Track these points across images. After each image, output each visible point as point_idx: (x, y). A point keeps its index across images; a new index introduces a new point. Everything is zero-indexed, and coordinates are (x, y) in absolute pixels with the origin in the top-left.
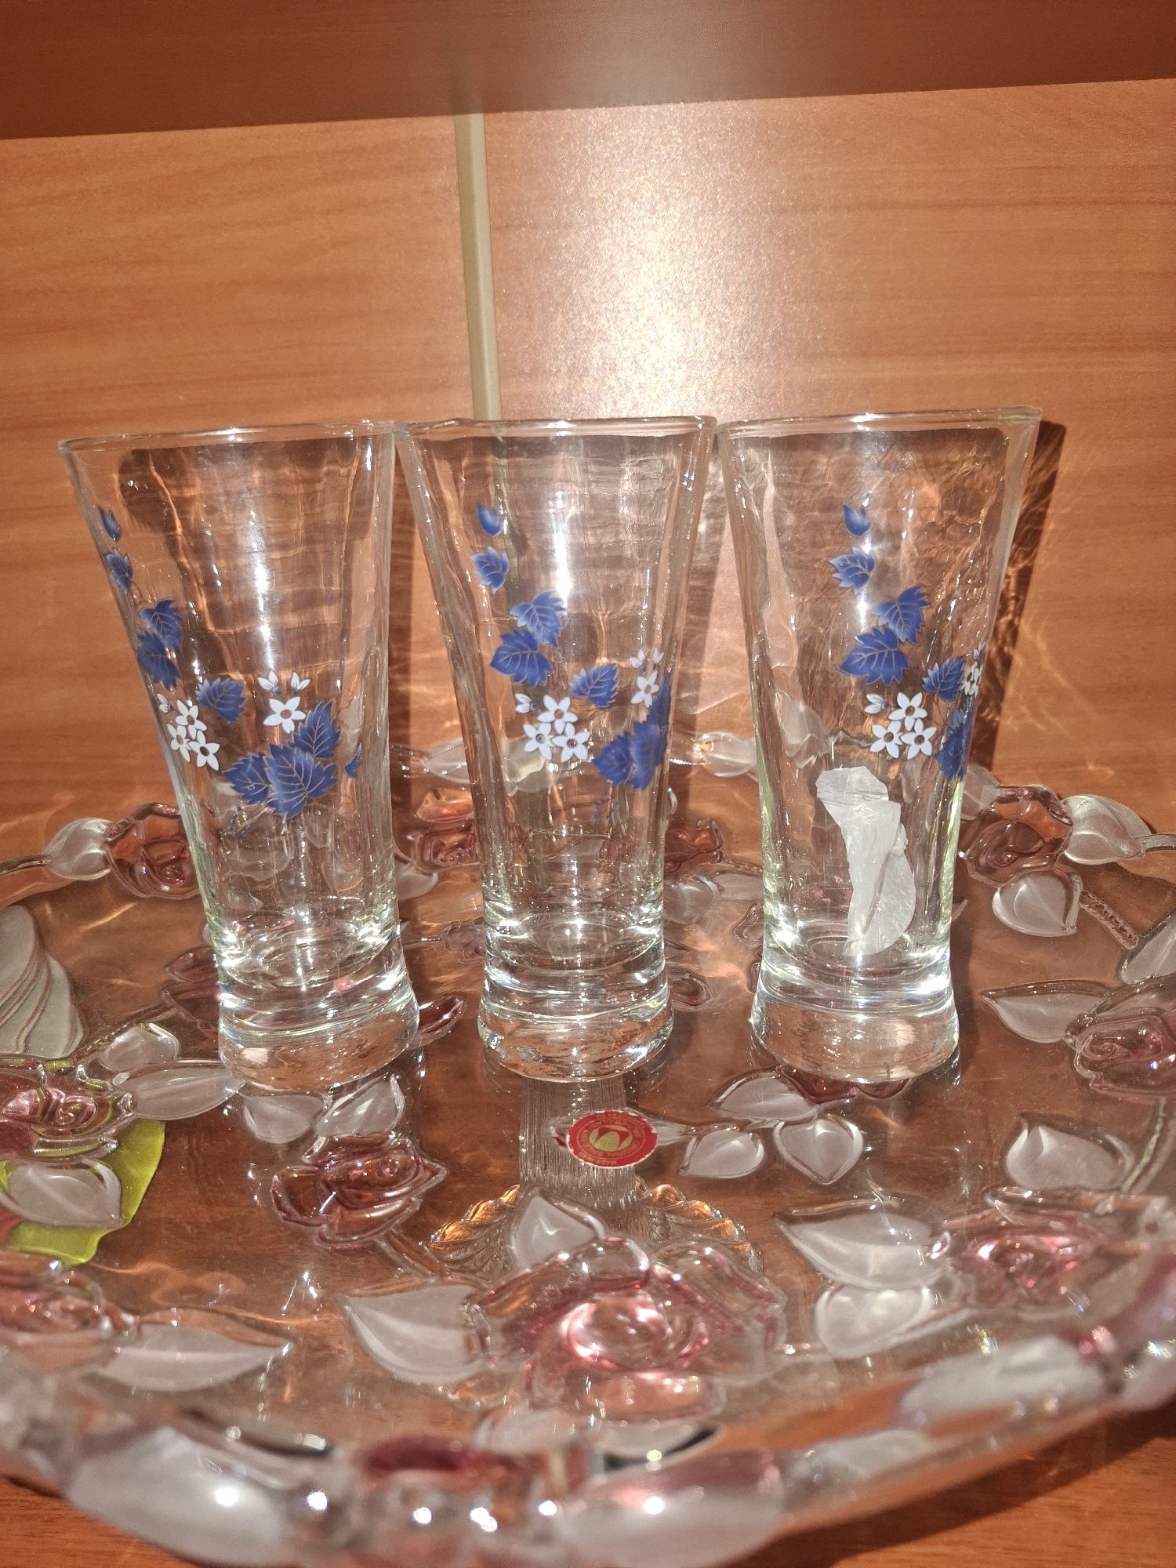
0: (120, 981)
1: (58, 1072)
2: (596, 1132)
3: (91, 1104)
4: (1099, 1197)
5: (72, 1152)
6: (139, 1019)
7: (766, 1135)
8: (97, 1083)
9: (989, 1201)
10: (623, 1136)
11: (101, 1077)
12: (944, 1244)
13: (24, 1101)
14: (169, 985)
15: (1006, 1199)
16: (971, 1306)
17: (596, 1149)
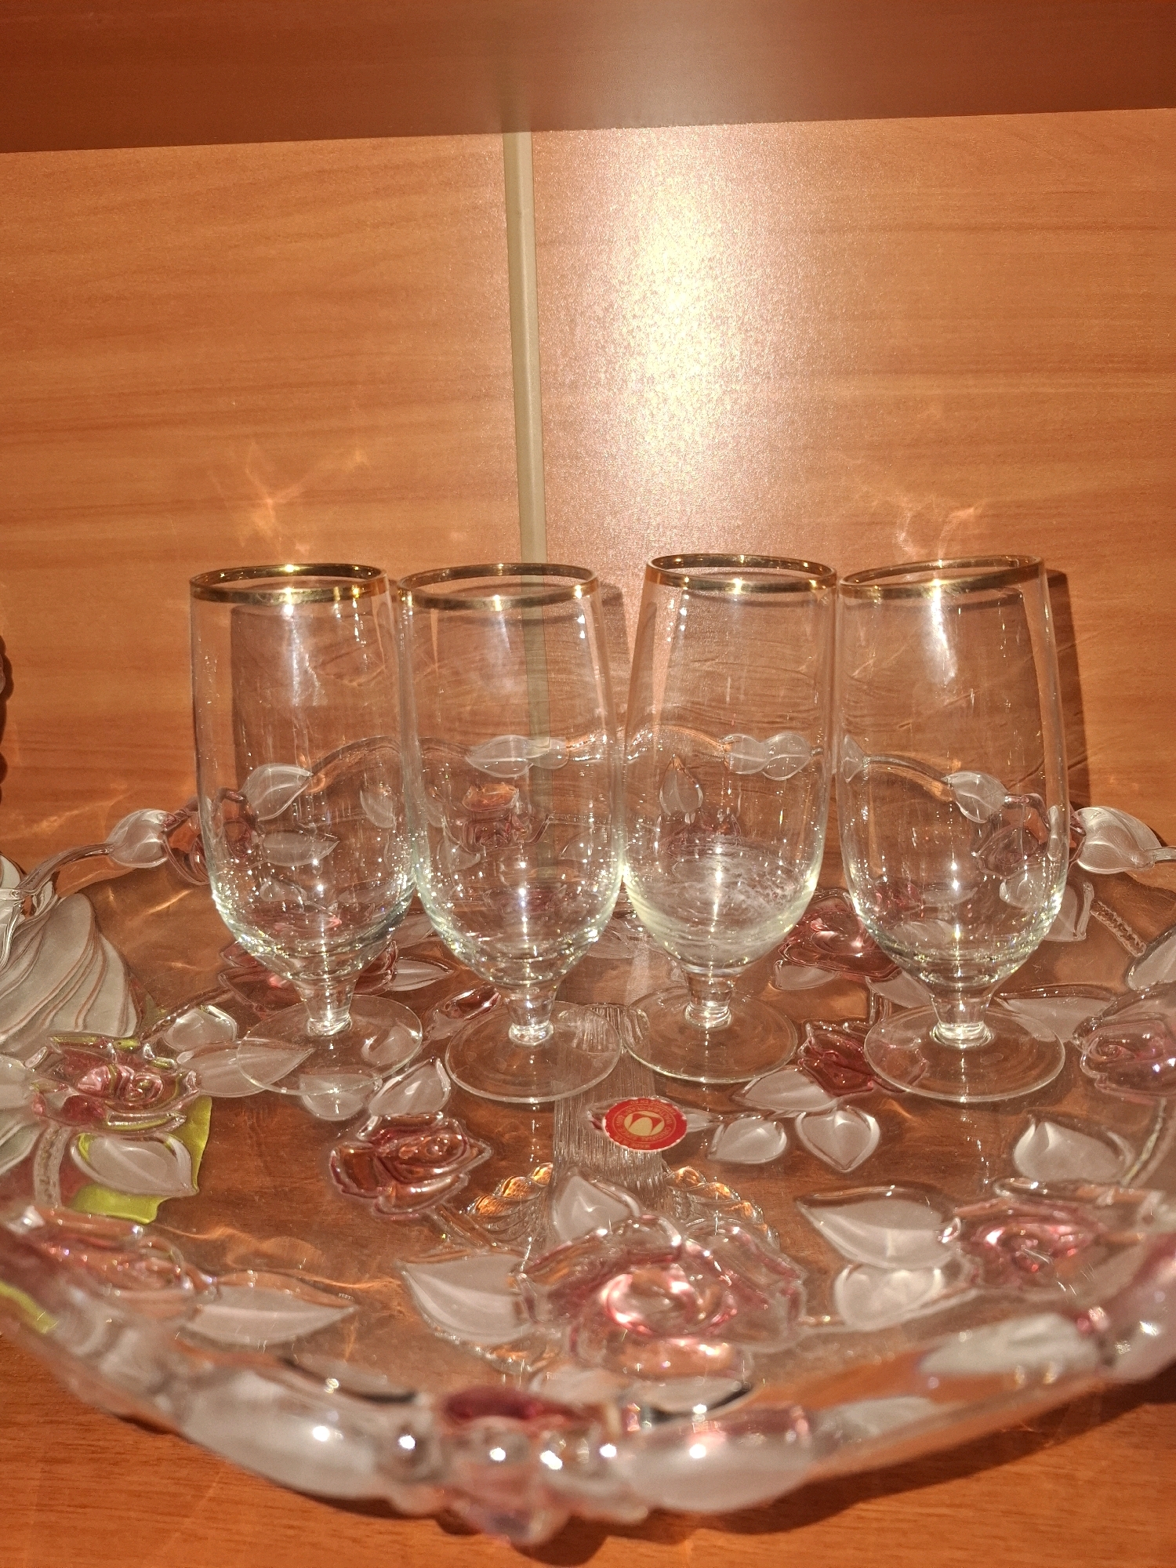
0: (179, 965)
1: (127, 1051)
2: (629, 1118)
3: (159, 1082)
4: (1099, 1190)
5: (146, 1125)
6: (199, 1001)
7: (788, 1124)
8: (163, 1061)
9: (998, 1191)
10: (655, 1122)
11: (167, 1056)
12: (955, 1229)
13: (94, 1079)
14: (224, 969)
15: (1014, 1190)
16: (979, 1287)
17: (630, 1134)
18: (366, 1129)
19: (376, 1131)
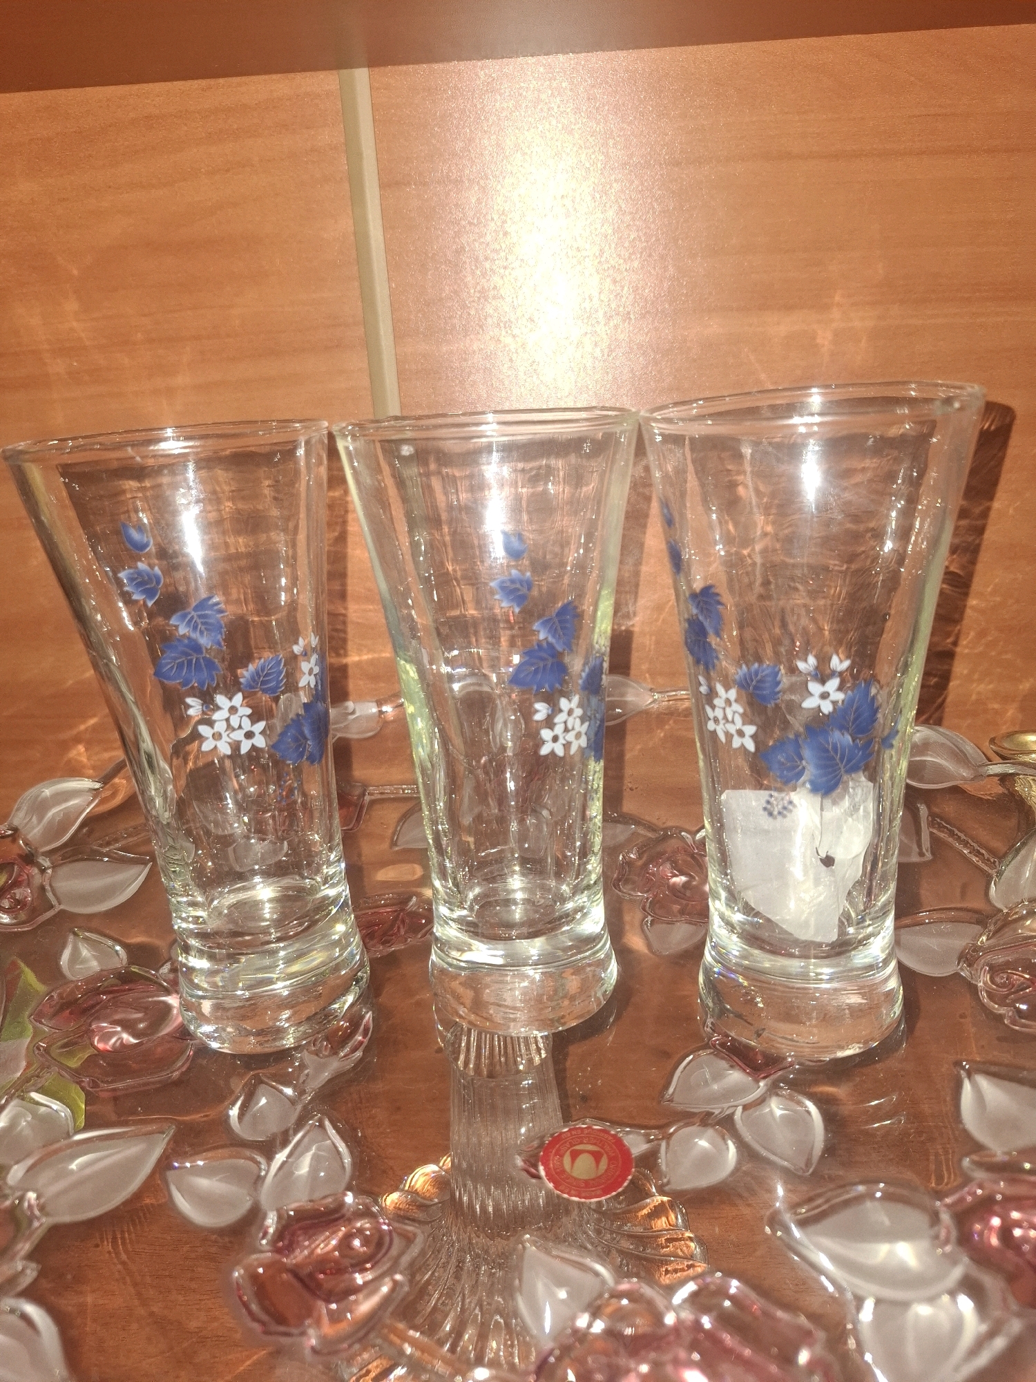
6: (16, 1089)
10: (597, 1156)
16: (1017, 1313)
17: (575, 1179)
18: (265, 1233)
19: (280, 1235)
